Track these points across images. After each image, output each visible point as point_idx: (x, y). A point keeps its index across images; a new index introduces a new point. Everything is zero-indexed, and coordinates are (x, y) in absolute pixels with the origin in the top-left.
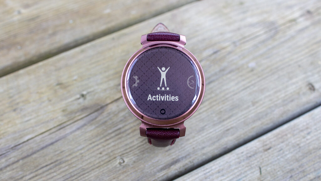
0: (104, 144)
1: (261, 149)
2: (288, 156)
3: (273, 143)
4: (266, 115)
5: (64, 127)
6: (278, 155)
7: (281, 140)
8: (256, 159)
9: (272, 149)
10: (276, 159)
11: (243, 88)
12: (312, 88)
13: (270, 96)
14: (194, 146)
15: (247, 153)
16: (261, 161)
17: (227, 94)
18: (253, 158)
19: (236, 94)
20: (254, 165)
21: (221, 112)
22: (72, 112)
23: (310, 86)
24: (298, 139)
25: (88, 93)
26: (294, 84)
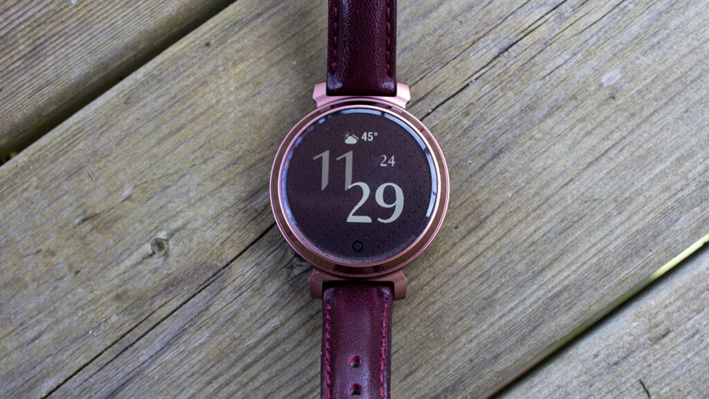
1: (642, 340)
3: (676, 316)
4: (655, 236)
6: (689, 349)
7: (695, 305)
8: (630, 369)
9: (672, 335)
10: (683, 360)
11: (588, 160)
13: (664, 174)
15: (609, 355)
18: (625, 365)
20: (628, 385)
22: (141, 299)
25: (171, 235)
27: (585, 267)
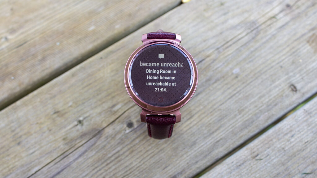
0: (106, 168)
1: (249, 157)
2: (275, 161)
3: (261, 149)
4: (252, 122)
5: (67, 156)
6: (266, 161)
7: (267, 146)
8: (245, 168)
10: (264, 165)
11: (229, 97)
12: (294, 89)
13: (255, 102)
14: (188, 161)
15: (237, 163)
16: (250, 169)
17: (215, 105)
18: (243, 166)
19: (223, 103)
20: (244, 173)
21: (210, 124)
22: (72, 140)
23: (292, 87)
24: (283, 143)
25: (84, 118)
26: (276, 87)
27: (228, 132)
